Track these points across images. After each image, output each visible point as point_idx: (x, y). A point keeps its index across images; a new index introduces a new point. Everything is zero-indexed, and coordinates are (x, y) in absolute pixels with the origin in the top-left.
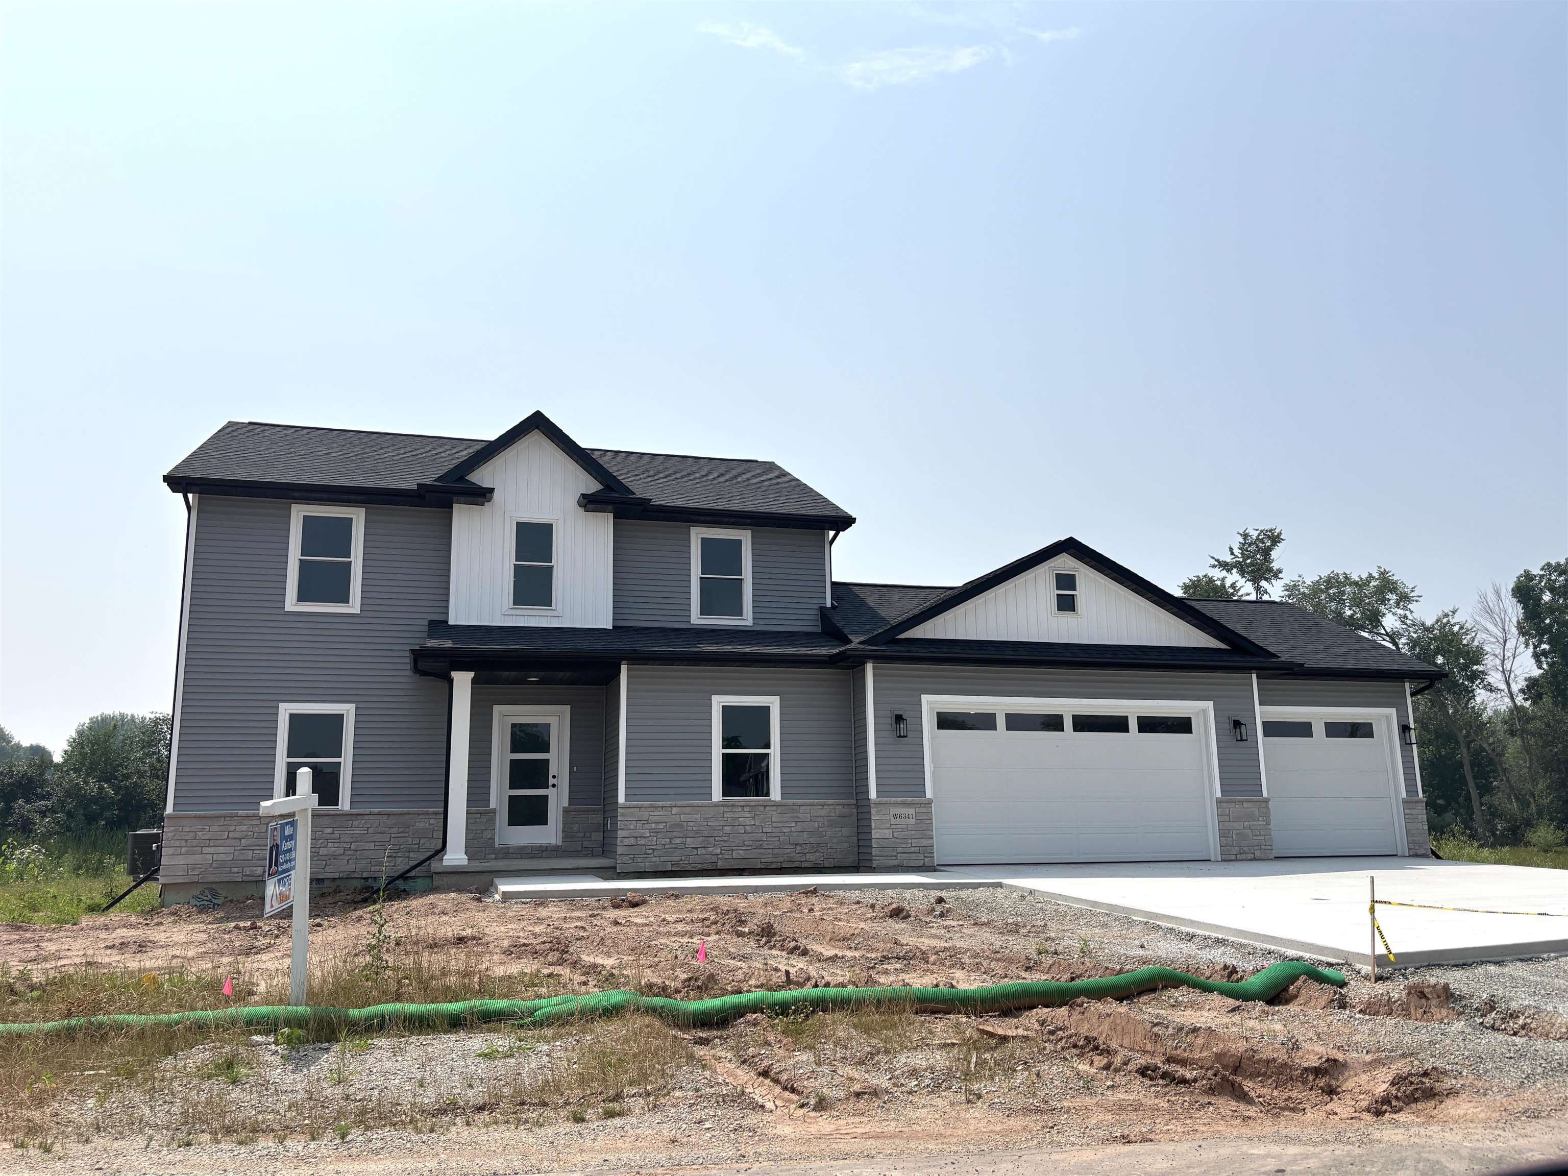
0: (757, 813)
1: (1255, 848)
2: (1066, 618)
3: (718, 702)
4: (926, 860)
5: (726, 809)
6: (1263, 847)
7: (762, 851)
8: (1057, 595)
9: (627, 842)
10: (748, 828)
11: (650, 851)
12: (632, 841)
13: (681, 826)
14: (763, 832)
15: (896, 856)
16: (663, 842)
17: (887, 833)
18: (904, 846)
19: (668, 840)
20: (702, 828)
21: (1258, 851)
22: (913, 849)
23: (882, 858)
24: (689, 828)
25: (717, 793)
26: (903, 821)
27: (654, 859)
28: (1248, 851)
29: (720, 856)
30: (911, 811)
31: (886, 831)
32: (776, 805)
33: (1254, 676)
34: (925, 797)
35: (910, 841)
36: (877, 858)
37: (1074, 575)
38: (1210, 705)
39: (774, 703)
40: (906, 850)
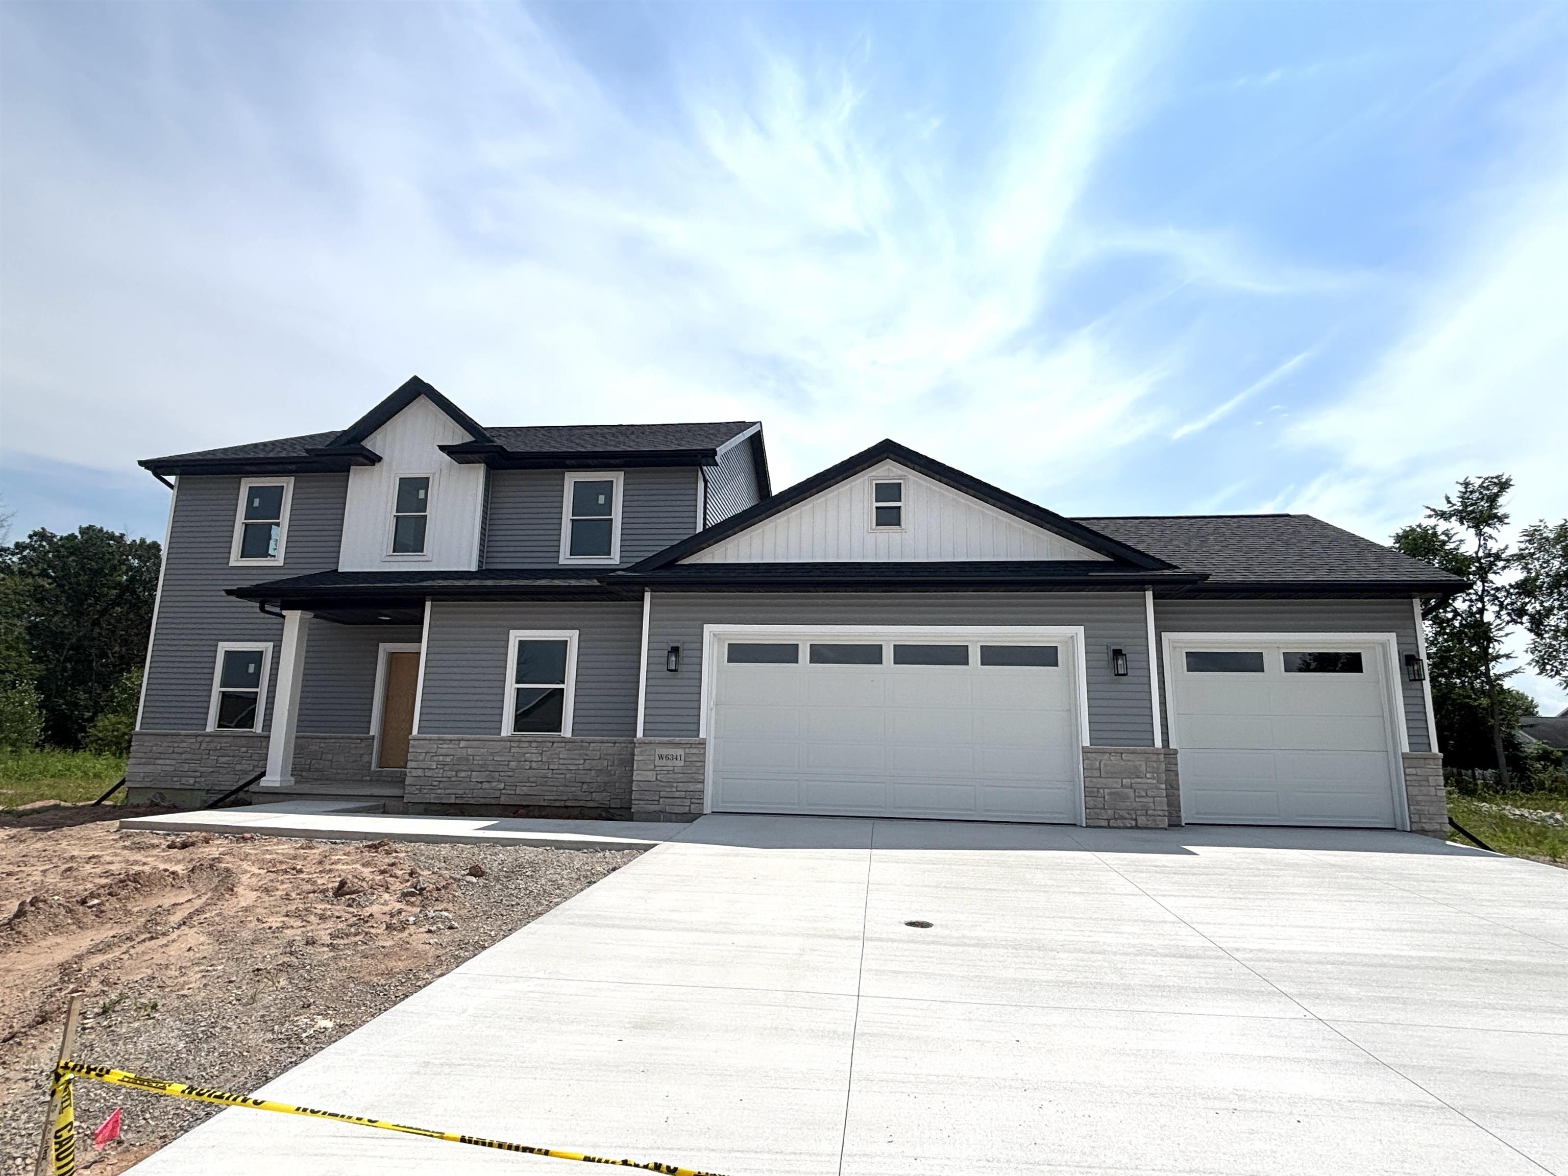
0: (545, 749)
1: (1139, 812)
2: (888, 534)
3: (516, 636)
4: (693, 806)
5: (513, 744)
6: (1150, 812)
7: (546, 788)
8: (877, 508)
9: (415, 773)
10: (534, 765)
11: (435, 783)
12: (420, 772)
13: (468, 760)
14: (548, 769)
15: (659, 801)
16: (449, 774)
17: (651, 776)
18: (668, 790)
19: (454, 773)
20: (488, 763)
21: (1143, 818)
22: (677, 794)
23: (642, 802)
24: (475, 762)
25: (507, 727)
26: (669, 763)
27: (439, 791)
28: (1127, 816)
29: (504, 791)
30: (680, 752)
31: (649, 773)
32: (565, 741)
33: (1149, 595)
34: (698, 736)
35: (675, 785)
36: (637, 802)
37: (900, 484)
38: (1080, 630)
39: (572, 637)
40: (670, 795)
